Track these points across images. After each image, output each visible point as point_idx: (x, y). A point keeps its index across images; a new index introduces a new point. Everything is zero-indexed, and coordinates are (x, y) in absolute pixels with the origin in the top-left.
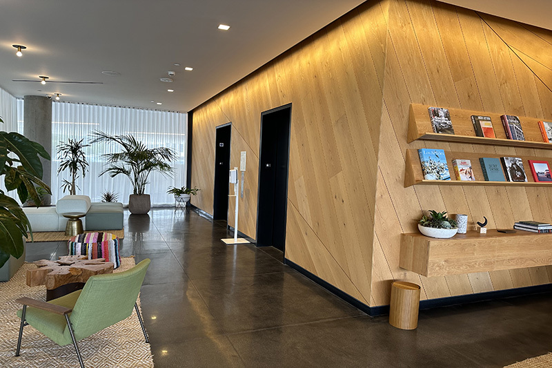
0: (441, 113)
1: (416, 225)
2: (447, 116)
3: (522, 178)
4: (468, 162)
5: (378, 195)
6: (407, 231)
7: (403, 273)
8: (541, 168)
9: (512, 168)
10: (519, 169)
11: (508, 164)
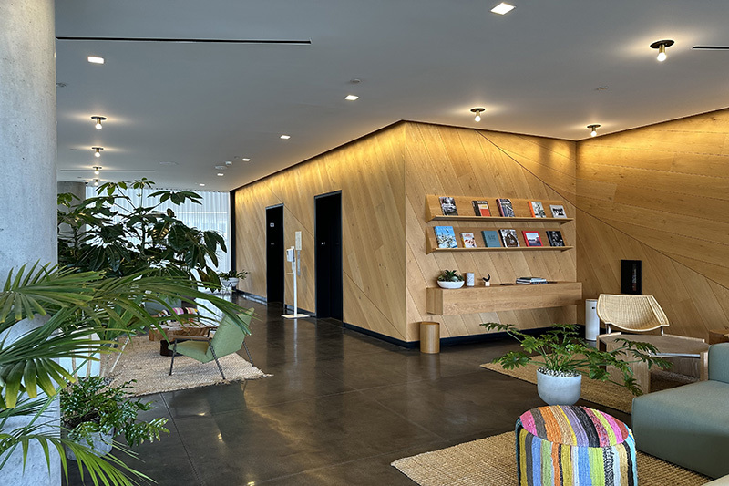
0: (448, 201)
1: (436, 281)
2: (453, 202)
3: (516, 244)
4: (471, 234)
5: (407, 261)
6: (430, 286)
7: (429, 316)
8: (532, 237)
9: (507, 238)
10: (513, 238)
11: (504, 235)
